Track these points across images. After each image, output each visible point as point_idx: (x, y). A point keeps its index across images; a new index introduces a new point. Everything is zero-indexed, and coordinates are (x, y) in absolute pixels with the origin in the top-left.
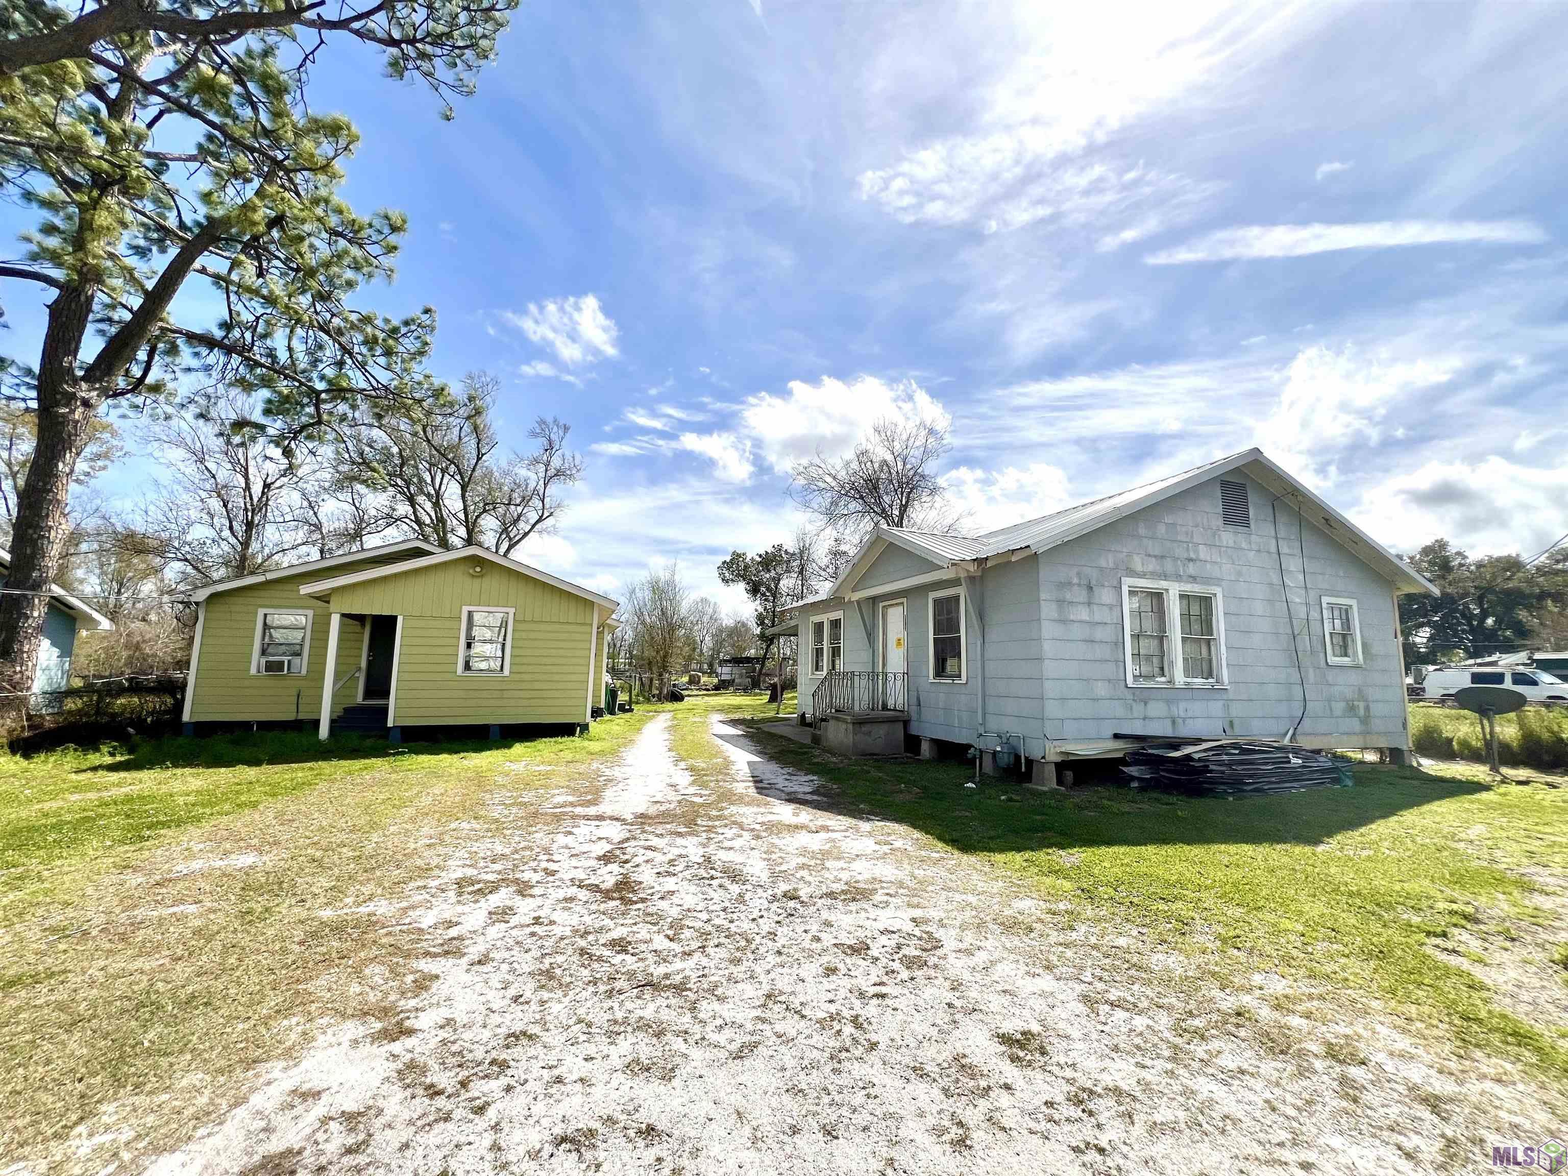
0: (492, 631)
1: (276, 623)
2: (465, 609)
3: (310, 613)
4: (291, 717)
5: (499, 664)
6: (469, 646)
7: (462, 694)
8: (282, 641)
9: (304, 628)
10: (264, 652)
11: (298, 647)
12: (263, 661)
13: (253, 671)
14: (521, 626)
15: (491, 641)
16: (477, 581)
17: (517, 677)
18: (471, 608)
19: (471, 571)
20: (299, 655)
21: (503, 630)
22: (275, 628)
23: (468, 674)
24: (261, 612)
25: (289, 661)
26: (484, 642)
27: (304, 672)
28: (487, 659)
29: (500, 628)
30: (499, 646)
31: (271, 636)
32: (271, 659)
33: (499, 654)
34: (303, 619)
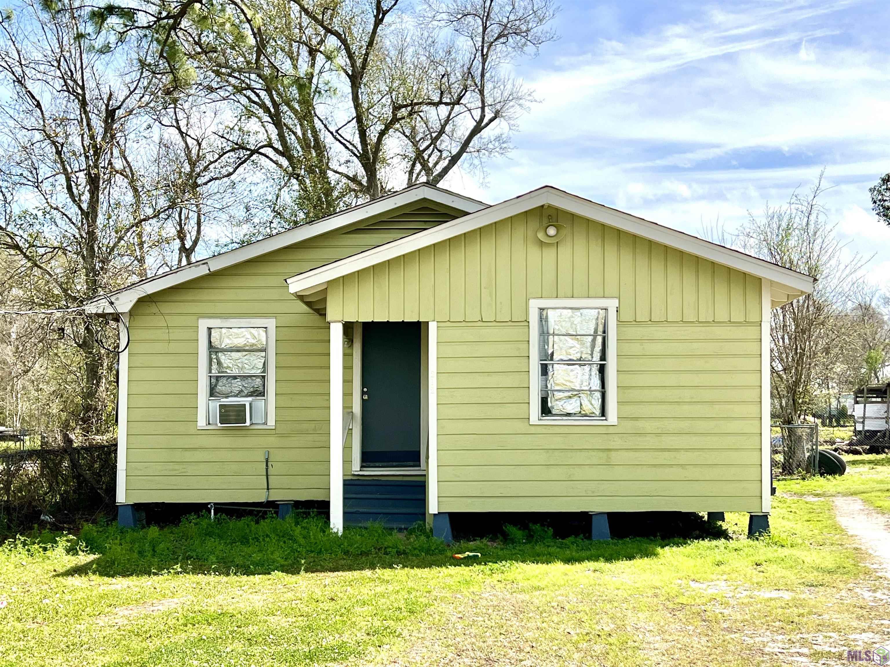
0: (582, 344)
1: (226, 343)
2: (535, 305)
3: (271, 323)
4: (261, 497)
5: (597, 403)
6: (544, 370)
7: (541, 458)
8: (235, 372)
9: (264, 350)
10: (213, 392)
11: (258, 381)
12: (215, 405)
13: (202, 422)
14: (632, 332)
15: (580, 362)
16: (549, 254)
17: (628, 426)
18: (543, 303)
19: (541, 236)
20: (262, 394)
21: (599, 339)
22: (223, 351)
23: (548, 420)
24: (203, 324)
25: (250, 404)
26: (570, 363)
27: (271, 423)
28: (575, 393)
29: (595, 336)
30: (595, 370)
31: (219, 363)
32: (225, 401)
33: (596, 383)
34: (262, 332)
